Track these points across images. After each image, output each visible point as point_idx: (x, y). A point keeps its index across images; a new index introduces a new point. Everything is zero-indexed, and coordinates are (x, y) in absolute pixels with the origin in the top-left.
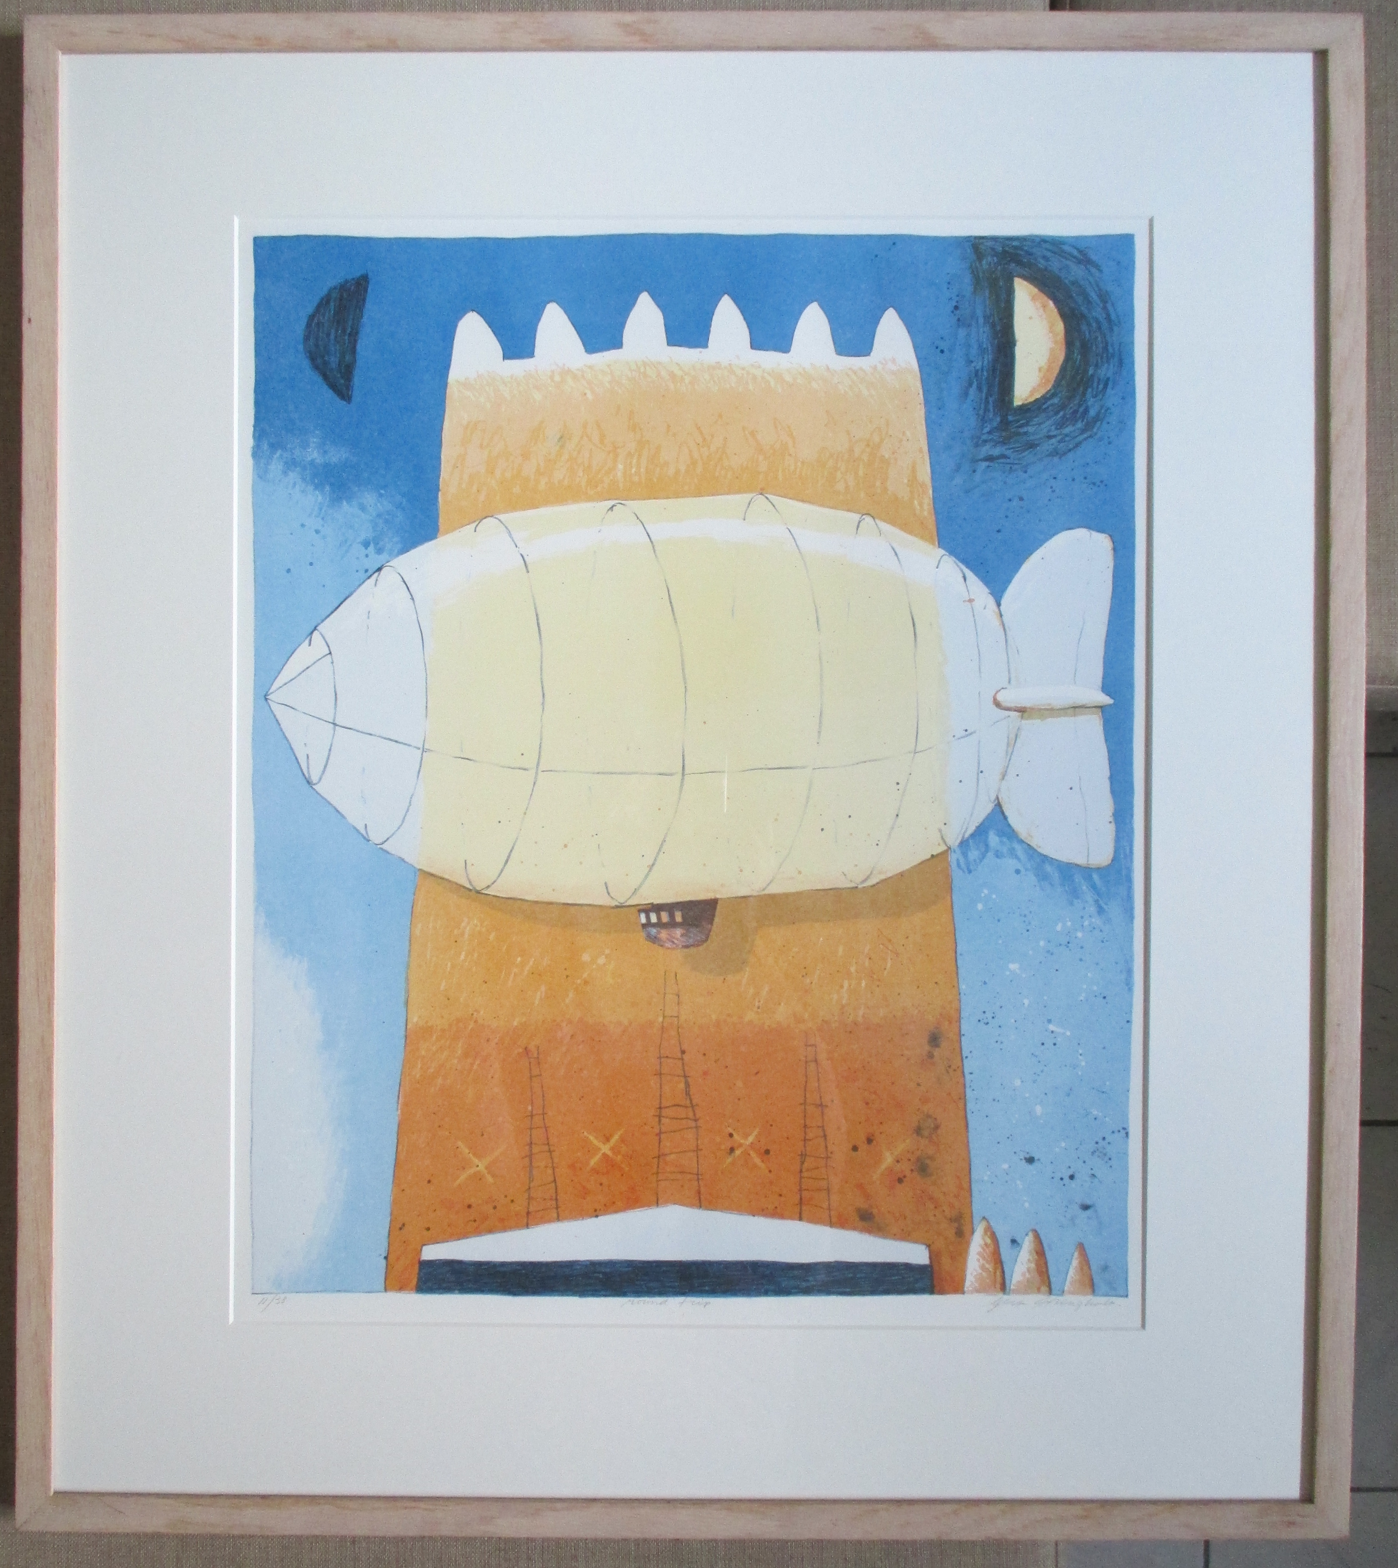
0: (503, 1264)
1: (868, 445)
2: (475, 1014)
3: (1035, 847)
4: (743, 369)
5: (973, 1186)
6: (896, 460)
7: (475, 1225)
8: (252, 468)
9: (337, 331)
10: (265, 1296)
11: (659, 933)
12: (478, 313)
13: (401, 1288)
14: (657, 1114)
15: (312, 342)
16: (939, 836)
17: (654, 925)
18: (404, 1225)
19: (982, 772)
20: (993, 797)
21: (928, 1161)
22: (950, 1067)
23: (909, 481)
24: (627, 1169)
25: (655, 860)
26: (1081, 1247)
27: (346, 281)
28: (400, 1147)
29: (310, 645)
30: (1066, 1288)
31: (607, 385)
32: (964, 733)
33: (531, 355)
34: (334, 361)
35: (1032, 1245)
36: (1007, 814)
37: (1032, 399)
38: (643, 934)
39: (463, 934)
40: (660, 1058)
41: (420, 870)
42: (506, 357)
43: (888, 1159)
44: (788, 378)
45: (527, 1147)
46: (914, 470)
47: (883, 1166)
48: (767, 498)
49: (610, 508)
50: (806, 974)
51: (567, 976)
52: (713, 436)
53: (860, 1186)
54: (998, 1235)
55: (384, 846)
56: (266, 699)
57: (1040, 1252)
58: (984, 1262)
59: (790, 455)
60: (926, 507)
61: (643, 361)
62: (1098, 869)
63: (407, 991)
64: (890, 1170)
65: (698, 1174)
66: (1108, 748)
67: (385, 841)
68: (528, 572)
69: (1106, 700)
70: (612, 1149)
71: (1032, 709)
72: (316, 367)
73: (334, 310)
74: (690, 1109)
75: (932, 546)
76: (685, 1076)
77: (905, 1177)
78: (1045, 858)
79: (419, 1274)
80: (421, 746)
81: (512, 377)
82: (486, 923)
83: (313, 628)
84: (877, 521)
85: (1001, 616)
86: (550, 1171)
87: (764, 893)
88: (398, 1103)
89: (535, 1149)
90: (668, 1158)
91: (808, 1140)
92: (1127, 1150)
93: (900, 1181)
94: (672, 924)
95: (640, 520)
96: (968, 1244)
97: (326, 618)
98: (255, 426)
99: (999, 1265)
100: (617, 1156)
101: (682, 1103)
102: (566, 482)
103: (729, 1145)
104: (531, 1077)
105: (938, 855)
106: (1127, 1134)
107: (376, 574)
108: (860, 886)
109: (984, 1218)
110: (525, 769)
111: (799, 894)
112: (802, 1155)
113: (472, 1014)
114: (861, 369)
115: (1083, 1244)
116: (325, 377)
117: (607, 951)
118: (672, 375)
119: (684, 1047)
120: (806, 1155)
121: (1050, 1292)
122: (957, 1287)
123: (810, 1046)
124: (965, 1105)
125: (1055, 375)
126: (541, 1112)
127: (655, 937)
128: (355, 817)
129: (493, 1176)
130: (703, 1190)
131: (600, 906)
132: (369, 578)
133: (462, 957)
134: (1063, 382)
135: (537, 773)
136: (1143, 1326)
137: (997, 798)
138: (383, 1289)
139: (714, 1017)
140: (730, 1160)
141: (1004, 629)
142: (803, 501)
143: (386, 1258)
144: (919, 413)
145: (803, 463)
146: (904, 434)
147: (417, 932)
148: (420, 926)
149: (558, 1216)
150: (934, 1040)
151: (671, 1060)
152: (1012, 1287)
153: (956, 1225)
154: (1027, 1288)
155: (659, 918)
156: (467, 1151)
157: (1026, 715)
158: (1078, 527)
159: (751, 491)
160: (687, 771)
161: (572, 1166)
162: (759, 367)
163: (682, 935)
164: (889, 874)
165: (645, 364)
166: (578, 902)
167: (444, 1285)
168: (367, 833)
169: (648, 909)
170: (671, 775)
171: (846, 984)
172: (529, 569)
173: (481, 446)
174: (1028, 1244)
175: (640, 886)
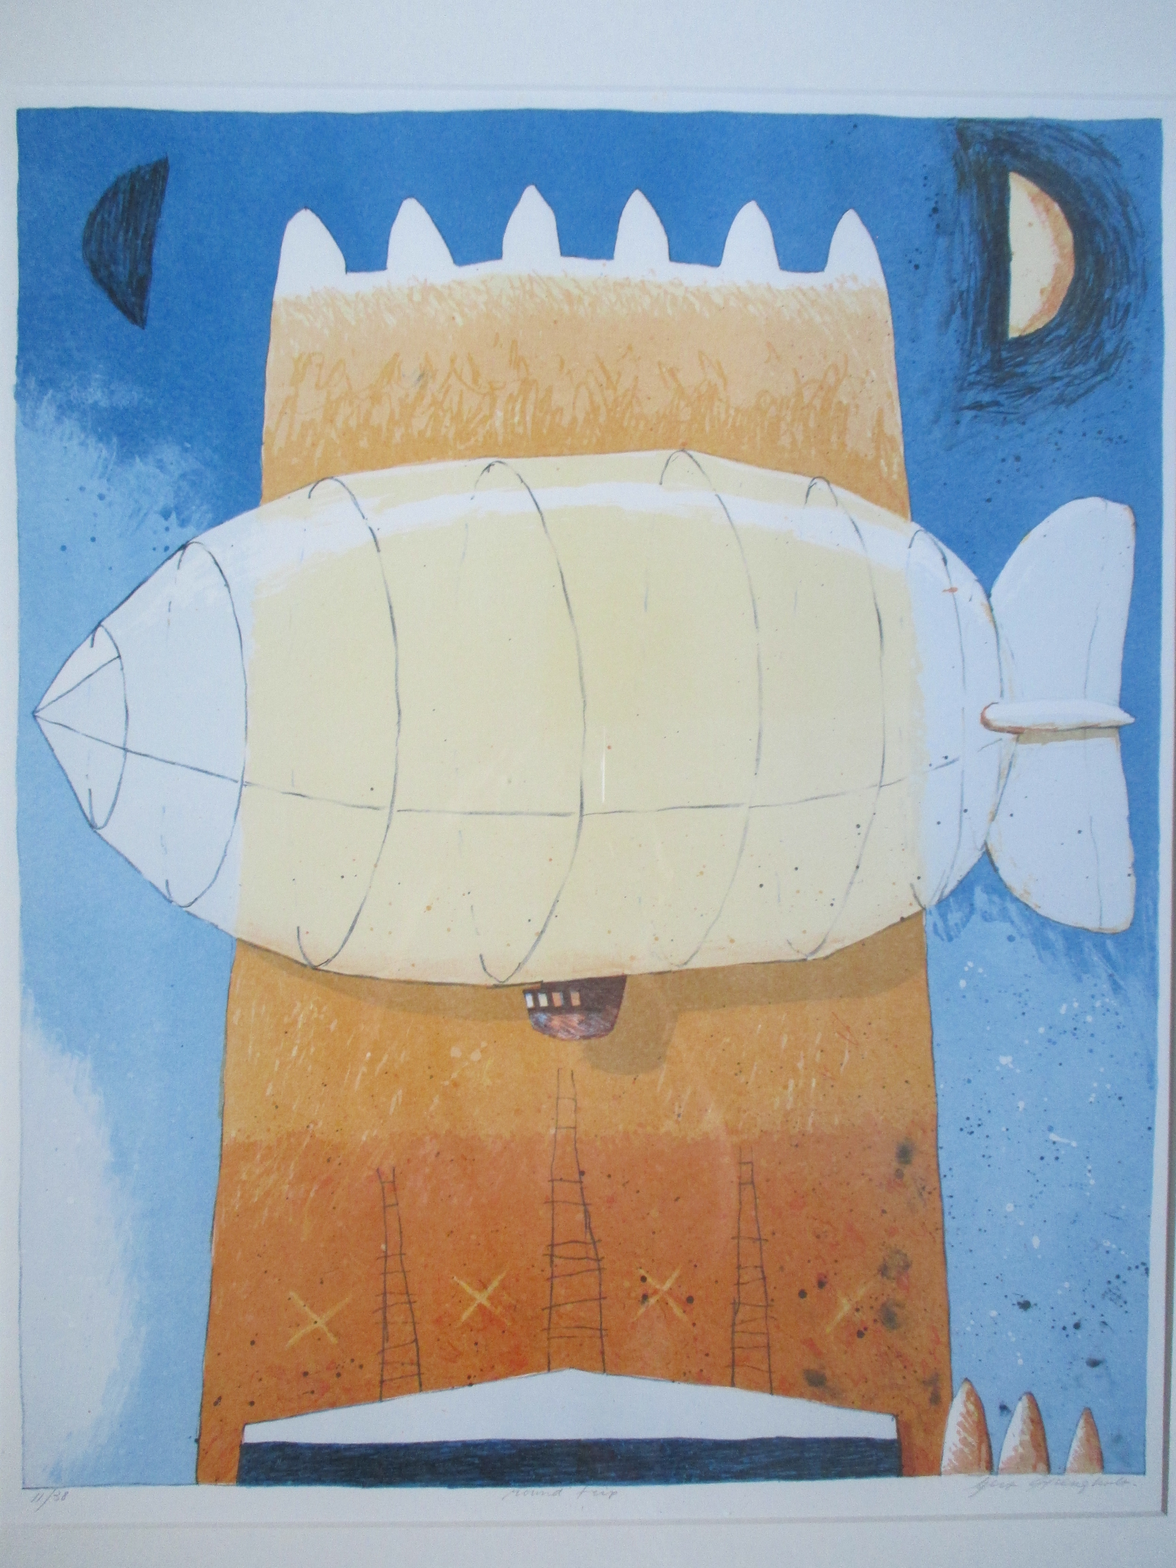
0: (350, 1447)
1: (821, 388)
2: (312, 1126)
3: (1033, 907)
4: (660, 287)
5: (952, 1339)
6: (857, 406)
7: (313, 1397)
8: (14, 415)
9: (127, 232)
10: (41, 1491)
11: (550, 1020)
12: (312, 210)
13: (217, 1479)
14: (549, 1252)
15: (94, 246)
16: (911, 893)
17: (544, 1010)
18: (220, 1398)
19: (966, 811)
20: (980, 843)
21: (896, 1309)
22: (924, 1188)
23: (874, 434)
24: (509, 1324)
25: (545, 925)
26: (1088, 1413)
27: (139, 168)
28: (214, 1299)
29: (92, 646)
30: (1068, 1465)
31: (483, 307)
32: (944, 761)
33: (382, 266)
34: (122, 271)
35: (1027, 1411)
36: (998, 864)
37: (1032, 330)
38: (530, 1022)
39: (295, 1022)
40: (552, 1181)
41: (239, 940)
42: (349, 269)
43: (845, 1307)
44: (718, 300)
45: (380, 1298)
46: (880, 423)
47: (839, 1316)
48: (691, 457)
49: (487, 468)
50: (741, 1072)
51: (431, 1077)
52: (619, 374)
53: (810, 1344)
54: (983, 1399)
55: (190, 909)
56: (35, 717)
57: (1037, 1421)
58: (966, 1435)
59: (720, 400)
60: (895, 468)
61: (529, 275)
62: (1115, 935)
63: (223, 1096)
64: (848, 1320)
65: (601, 1330)
66: (1126, 779)
67: (193, 903)
68: (379, 551)
69: (1125, 718)
70: (490, 1298)
71: (1030, 730)
72: (100, 281)
73: (124, 206)
74: (592, 1246)
75: (903, 520)
76: (585, 1204)
77: (866, 1329)
78: (1046, 922)
79: (240, 1461)
80: (239, 779)
81: (357, 295)
82: (325, 1009)
83: (96, 623)
84: (832, 486)
85: (991, 610)
86: (409, 1328)
87: (685, 967)
88: (211, 1242)
89: (391, 1300)
90: (562, 1310)
91: (743, 1284)
92: (1147, 1291)
93: (860, 1334)
94: (567, 1008)
95: (525, 484)
96: (946, 1413)
97: (112, 612)
98: (18, 358)
99: (984, 1438)
100: (496, 1307)
101: (581, 1238)
102: (428, 434)
103: (639, 1292)
104: (385, 1207)
105: (909, 918)
106: (1147, 1270)
107: (180, 553)
108: (810, 958)
109: (966, 1380)
110: (375, 809)
111: (732, 969)
112: (734, 1303)
113: (308, 1127)
114: (812, 288)
115: (1089, 1409)
116: (112, 294)
117: (484, 1044)
118: (568, 295)
119: (584, 1166)
120: (739, 1303)
121: (1049, 1470)
122: (932, 1468)
123: (745, 1163)
124: (943, 1237)
125: (1062, 298)
126: (397, 1251)
127: (545, 1026)
128: (154, 872)
129: (337, 1334)
130: (607, 1349)
131: (474, 986)
132: (169, 558)
133: (294, 1053)
134: (1072, 308)
135: (391, 812)
136: (1164, 1510)
137: (986, 844)
138: (195, 1482)
139: (621, 1127)
140: (642, 1310)
141: (995, 627)
142: (737, 460)
143: (197, 1441)
144: (888, 345)
145: (737, 410)
146: (868, 372)
147: (235, 1019)
148: (238, 1013)
149: (421, 1385)
150: (905, 1154)
151: (567, 1184)
152: (1001, 1465)
153: (930, 1389)
154: (1020, 1466)
155: (550, 1000)
156: (302, 1303)
157: (1021, 737)
158: (1091, 496)
159: (670, 447)
160: (585, 812)
161: (438, 1321)
162: (681, 284)
163: (581, 1022)
164: (847, 943)
165: (531, 279)
166: (444, 981)
167: (272, 1475)
168: (168, 891)
169: (536, 989)
170: (564, 815)
171: (791, 1083)
172: (380, 548)
173: (317, 386)
174: (1021, 1409)
175: (526, 959)
